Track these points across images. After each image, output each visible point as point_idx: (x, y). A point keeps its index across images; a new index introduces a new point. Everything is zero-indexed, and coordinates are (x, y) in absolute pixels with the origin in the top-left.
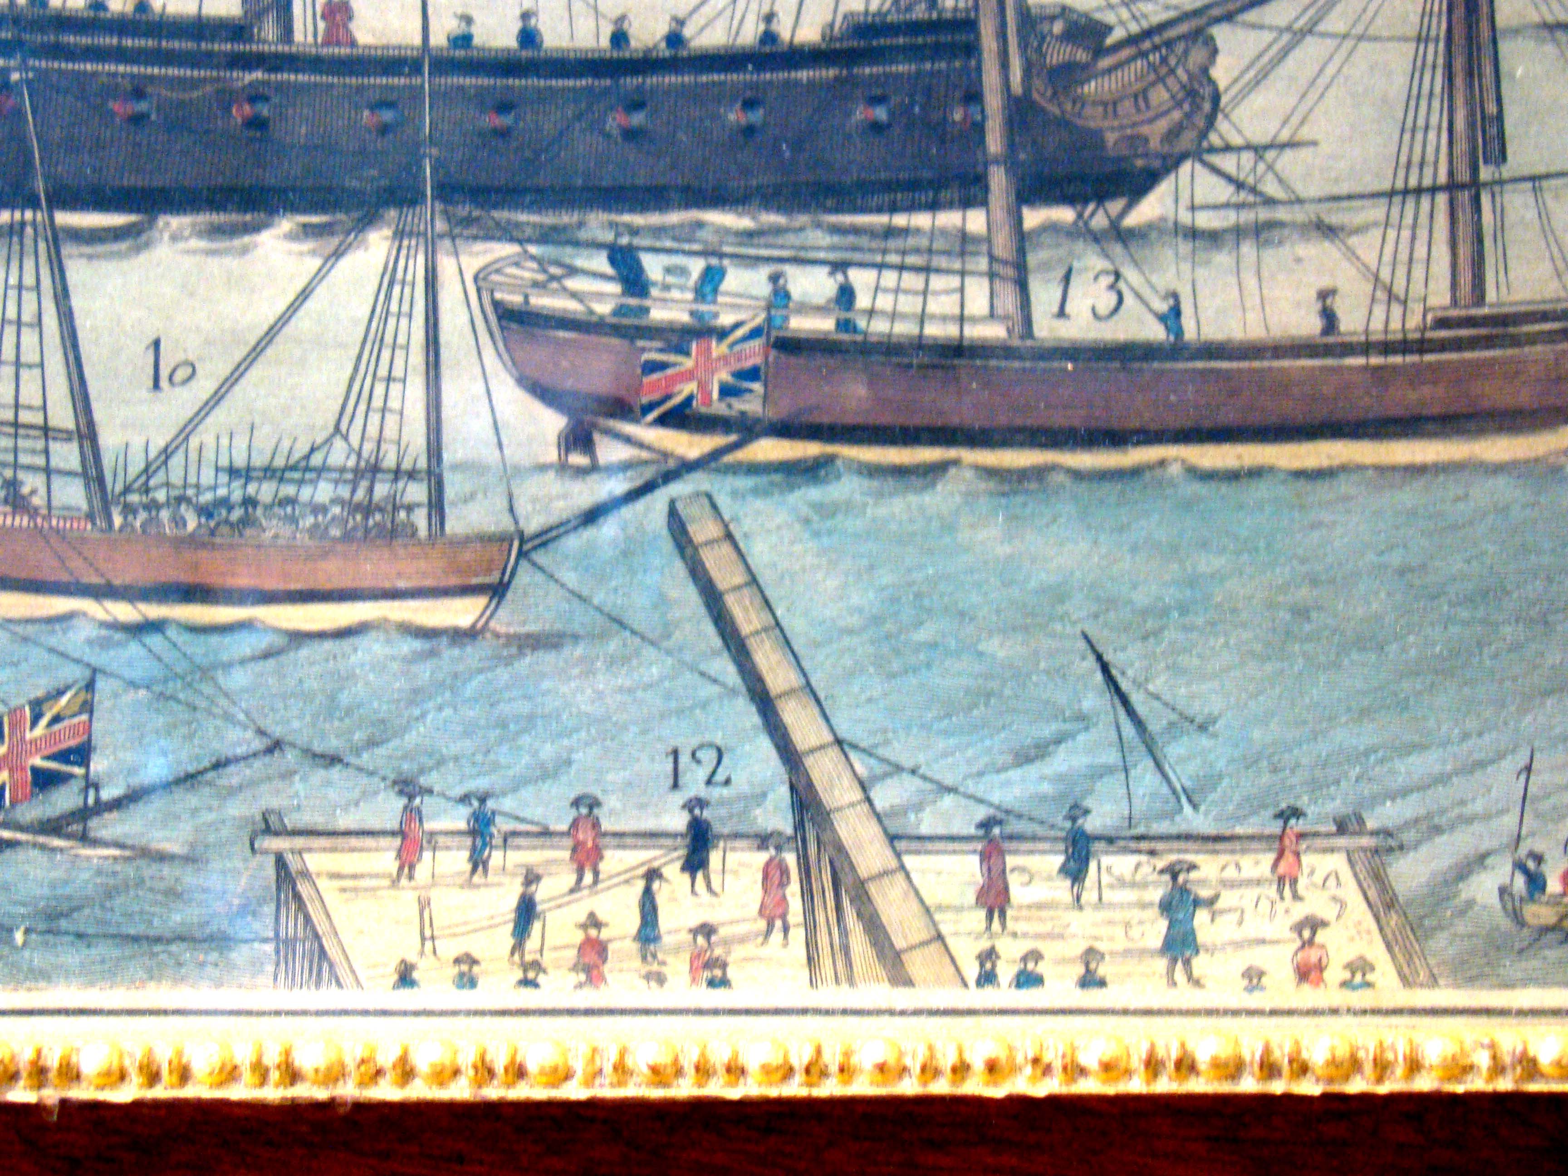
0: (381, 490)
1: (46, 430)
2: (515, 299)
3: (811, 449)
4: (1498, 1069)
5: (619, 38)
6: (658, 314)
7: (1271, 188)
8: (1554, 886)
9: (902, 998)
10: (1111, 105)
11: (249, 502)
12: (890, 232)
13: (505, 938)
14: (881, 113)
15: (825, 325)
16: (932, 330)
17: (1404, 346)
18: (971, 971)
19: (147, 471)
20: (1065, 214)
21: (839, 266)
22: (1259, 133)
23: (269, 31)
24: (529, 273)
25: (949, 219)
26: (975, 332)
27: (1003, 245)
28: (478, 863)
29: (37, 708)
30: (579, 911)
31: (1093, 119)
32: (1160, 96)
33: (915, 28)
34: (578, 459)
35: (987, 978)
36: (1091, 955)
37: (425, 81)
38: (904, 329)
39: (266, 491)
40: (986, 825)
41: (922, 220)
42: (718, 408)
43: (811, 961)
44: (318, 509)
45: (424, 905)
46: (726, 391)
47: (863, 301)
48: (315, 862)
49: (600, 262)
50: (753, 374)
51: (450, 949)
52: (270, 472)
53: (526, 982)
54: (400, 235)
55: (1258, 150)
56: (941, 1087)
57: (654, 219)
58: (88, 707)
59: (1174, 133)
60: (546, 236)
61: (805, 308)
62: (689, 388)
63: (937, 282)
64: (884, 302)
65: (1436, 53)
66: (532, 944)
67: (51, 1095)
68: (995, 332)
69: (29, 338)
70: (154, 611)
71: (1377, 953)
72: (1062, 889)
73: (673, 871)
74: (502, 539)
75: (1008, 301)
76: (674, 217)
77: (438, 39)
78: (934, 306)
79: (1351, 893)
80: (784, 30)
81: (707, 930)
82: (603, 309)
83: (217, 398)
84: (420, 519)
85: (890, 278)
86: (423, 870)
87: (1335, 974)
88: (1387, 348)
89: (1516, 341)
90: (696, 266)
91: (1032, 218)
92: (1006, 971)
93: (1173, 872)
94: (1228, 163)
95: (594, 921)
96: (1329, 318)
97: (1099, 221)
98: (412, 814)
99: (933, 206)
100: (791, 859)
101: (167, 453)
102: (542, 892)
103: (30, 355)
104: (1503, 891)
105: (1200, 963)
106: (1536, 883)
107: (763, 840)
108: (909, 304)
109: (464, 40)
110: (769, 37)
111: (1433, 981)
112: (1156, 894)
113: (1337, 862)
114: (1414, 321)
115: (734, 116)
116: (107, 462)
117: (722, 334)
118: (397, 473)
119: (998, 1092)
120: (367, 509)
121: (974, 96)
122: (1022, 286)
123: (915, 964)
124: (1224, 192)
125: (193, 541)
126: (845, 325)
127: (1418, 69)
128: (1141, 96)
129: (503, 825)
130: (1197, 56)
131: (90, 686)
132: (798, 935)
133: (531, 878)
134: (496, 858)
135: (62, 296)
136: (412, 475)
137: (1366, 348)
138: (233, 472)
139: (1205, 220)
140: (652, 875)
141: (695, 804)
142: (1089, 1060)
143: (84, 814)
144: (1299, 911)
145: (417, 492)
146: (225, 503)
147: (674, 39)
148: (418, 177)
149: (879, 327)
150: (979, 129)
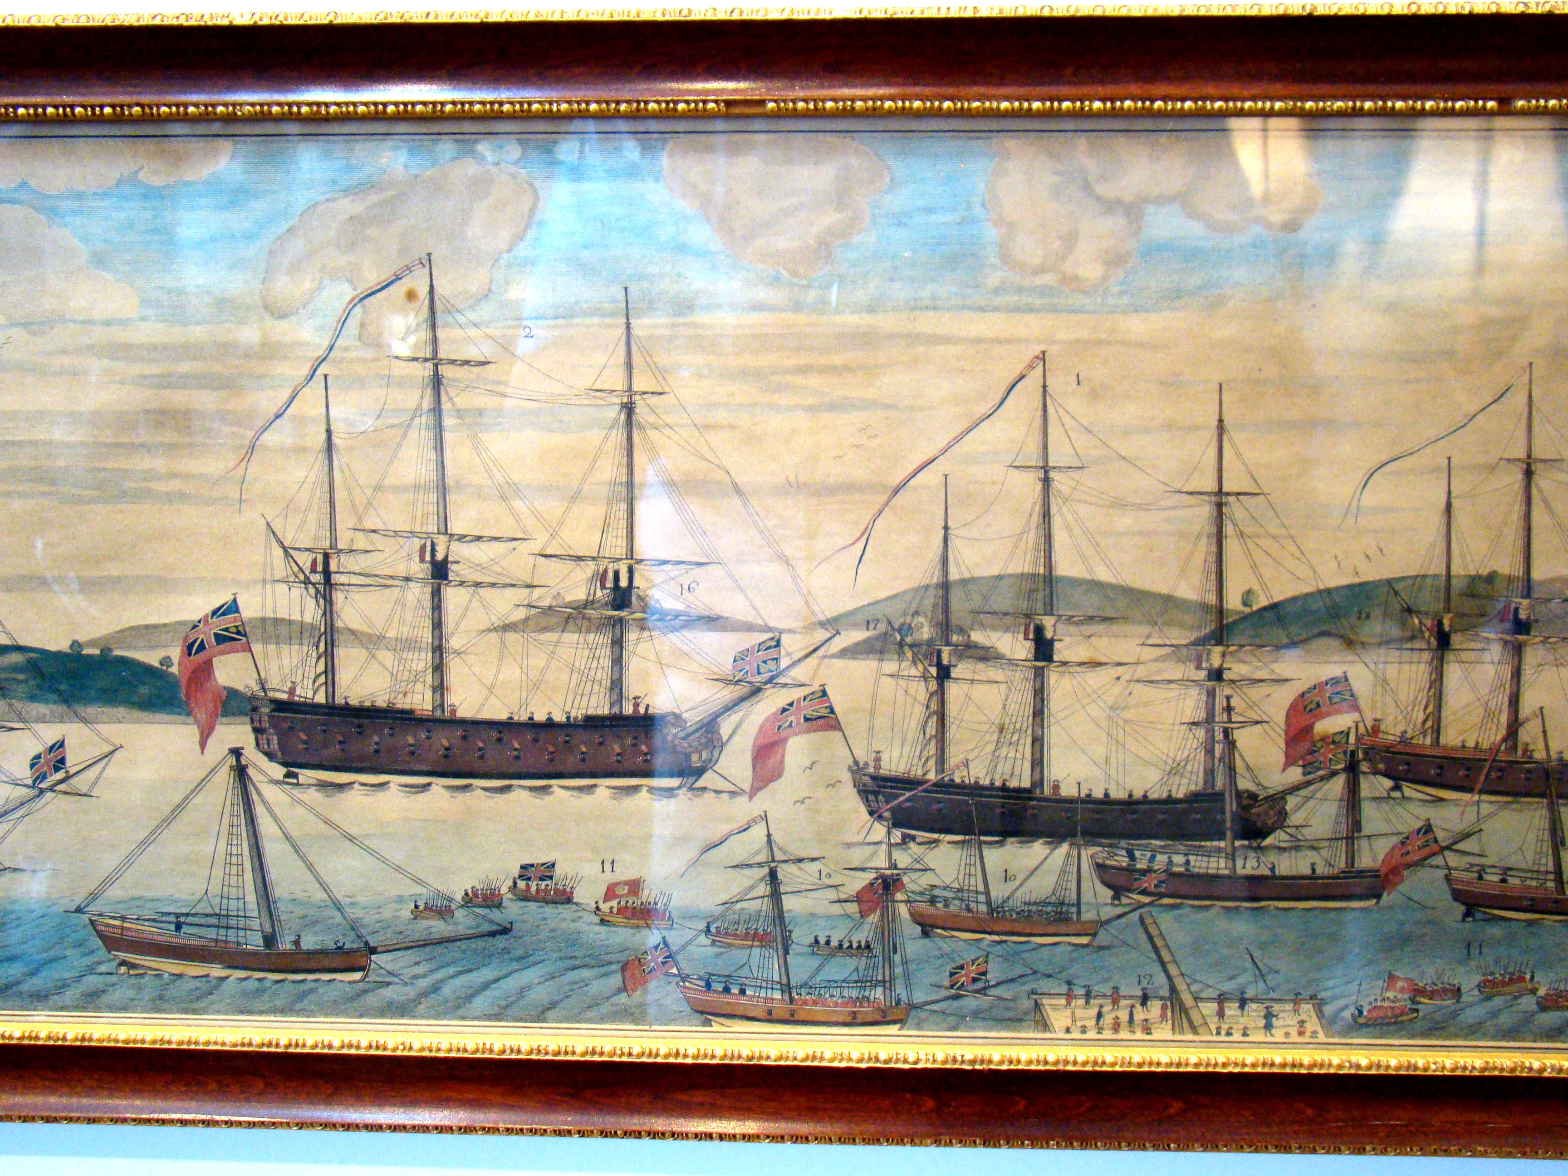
0: (1064, 909)
1: (977, 892)
2: (1101, 861)
3: (1178, 901)
4: (1351, 1067)
5: (1130, 796)
6: (1138, 866)
7: (1300, 837)
8: (1365, 1013)
9: (1196, 1038)
10: (1259, 815)
11: (1029, 911)
12: (1200, 847)
13: (1093, 1022)
14: (1198, 816)
15: (1182, 869)
16: (1210, 871)
17: (1333, 878)
18: (1214, 1032)
19: (1004, 902)
20: (1246, 843)
21: (1186, 855)
22: (1297, 823)
23: (1038, 791)
24: (1105, 855)
25: (1215, 843)
26: (1221, 872)
27: (1229, 850)
28: (1087, 1003)
29: (973, 961)
30: (1113, 1015)
31: (1253, 818)
32: (1271, 813)
33: (1209, 795)
34: (1116, 902)
35: (1218, 1033)
36: (1245, 1028)
37: (1079, 806)
38: (1202, 871)
39: (1034, 908)
40: (1220, 995)
41: (1208, 843)
42: (1152, 889)
43: (1173, 1029)
44: (1047, 913)
45: (1073, 1013)
46: (1156, 886)
47: (1192, 863)
48: (1045, 1001)
49: (1124, 853)
50: (1163, 882)
51: (1079, 1024)
52: (1035, 903)
53: (1099, 1033)
54: (1071, 845)
55: (1297, 827)
56: (1210, 1069)
57: (1138, 842)
58: (986, 962)
59: (1275, 822)
60: (1110, 846)
61: (1177, 865)
62: (1146, 885)
63: (1212, 859)
64: (1198, 864)
65: (1344, 803)
66: (1101, 1023)
67: (985, 1067)
68: (1226, 872)
69: (973, 869)
70: (1004, 938)
71: (1319, 1029)
72: (1239, 1012)
73: (1138, 1006)
74: (1096, 922)
75: (1230, 864)
76: (1143, 842)
77: (1083, 795)
78: (1211, 865)
79: (1314, 1015)
80: (1174, 795)
81: (1146, 1020)
82: (1124, 864)
83: (1021, 884)
84: (1075, 917)
85: (1199, 858)
86: (1073, 1004)
87: (1308, 1034)
88: (1328, 878)
89: (1362, 877)
90: (1149, 854)
91: (1237, 843)
92: (1223, 1032)
93: (1267, 1008)
94: (1289, 830)
95: (1117, 1018)
96: (1314, 870)
97: (1255, 844)
98: (1070, 990)
99: (1211, 840)
100: (1169, 1003)
101: (1008, 898)
102: (1104, 1010)
103: (973, 872)
105: (1273, 1031)
106: (1360, 1012)
107: (1161, 998)
108: (1204, 864)
109: (1089, 796)
110: (1170, 796)
111: (1333, 1037)
112: (1262, 1014)
113: (1310, 1006)
114: (1336, 871)
115: (1160, 816)
116: (993, 899)
117: (1155, 871)
118: (1069, 905)
119: (1225, 1071)
120: (1061, 913)
121: (1223, 812)
122: (1234, 860)
123: (1200, 1030)
124: (1287, 837)
125: (1015, 920)
126: (1187, 870)
127: (1340, 807)
128: (1266, 813)
129: (1094, 993)
130: (1281, 803)
131: (987, 956)
132: (1170, 1022)
133: (1101, 1006)
134: (1092, 1001)
135: (981, 858)
136: (1073, 905)
137: (1322, 878)
138: (1025, 903)
139: (1282, 845)
140: (1133, 1006)
141: (1144, 989)
142: (1248, 1062)
143: (985, 989)
144: (1300, 1018)
145: (1074, 909)
146: (1023, 911)
147: (1145, 796)
148: (1076, 829)
149: (1196, 870)
150: (1224, 821)
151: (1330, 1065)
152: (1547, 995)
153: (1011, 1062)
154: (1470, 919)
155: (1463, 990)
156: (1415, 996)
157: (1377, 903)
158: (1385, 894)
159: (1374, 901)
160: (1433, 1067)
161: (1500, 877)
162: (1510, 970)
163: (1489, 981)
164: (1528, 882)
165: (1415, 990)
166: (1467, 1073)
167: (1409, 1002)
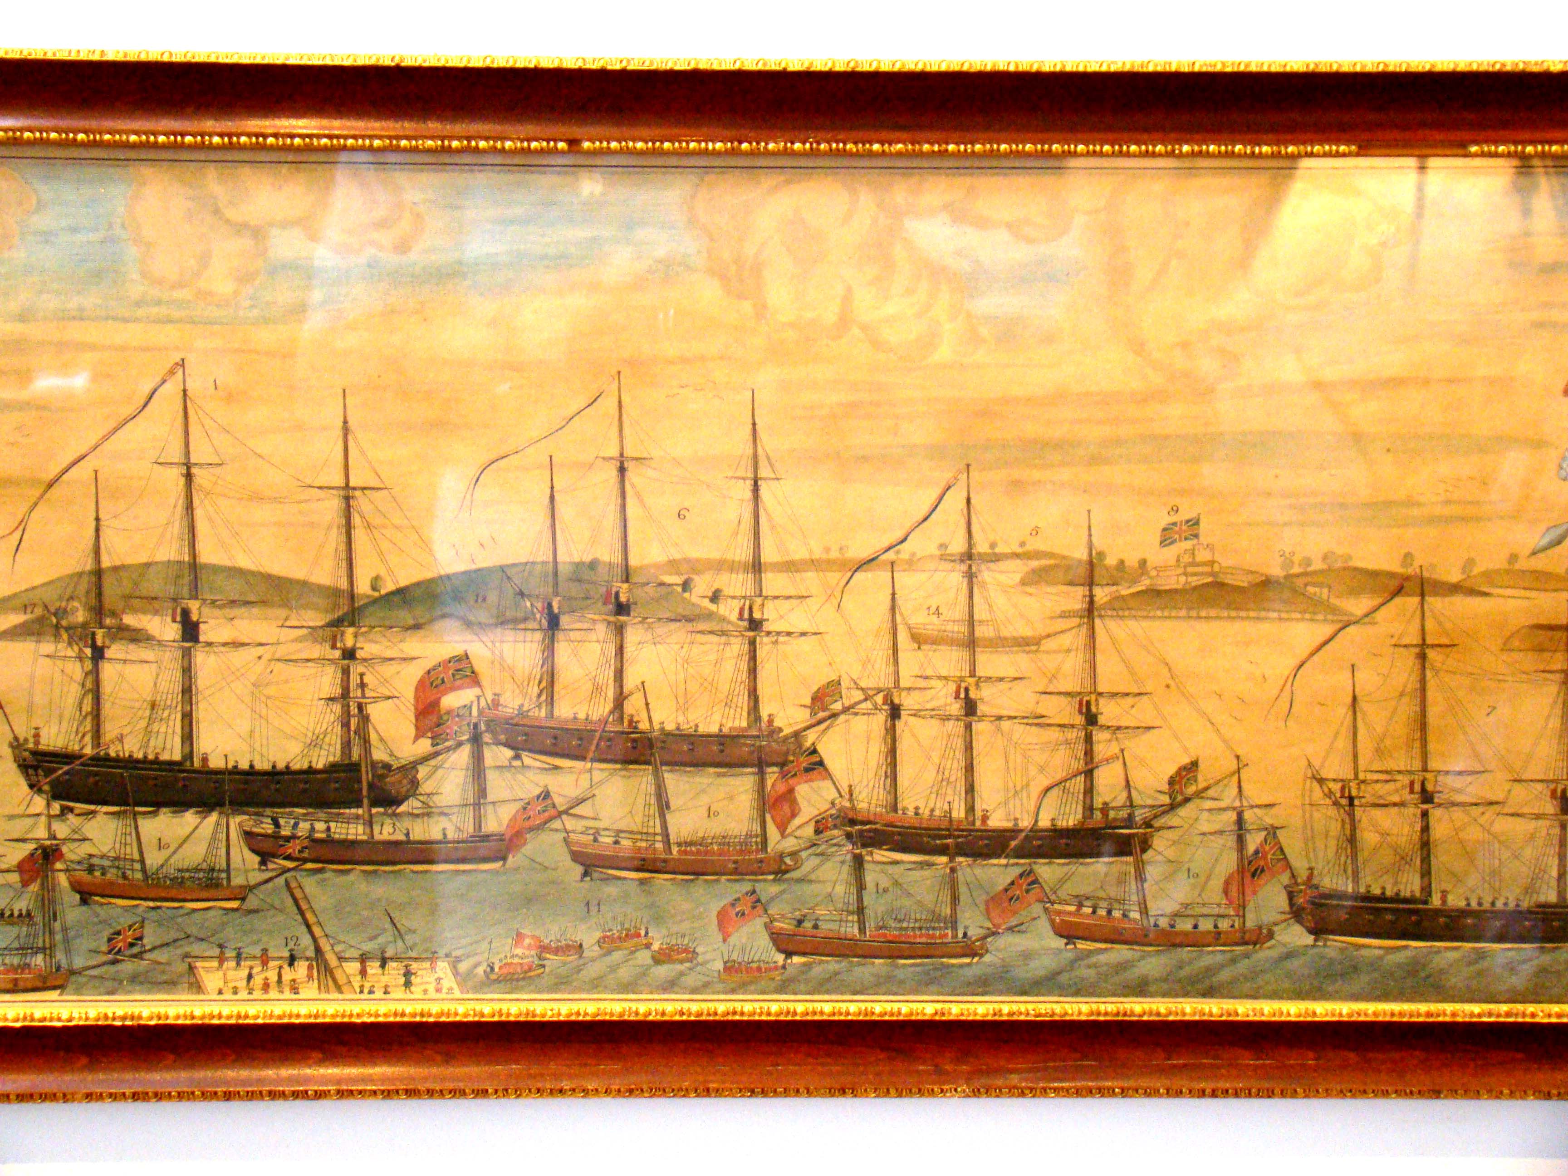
0: (215, 875)
1: (133, 860)
2: (247, 829)
3: (320, 865)
4: (475, 1015)
5: (274, 767)
6: (283, 833)
7: (431, 804)
8: (496, 969)
9: (340, 996)
10: (393, 784)
11: (183, 878)
12: (340, 814)
13: (245, 982)
15: (323, 836)
16: (350, 837)
17: (463, 842)
18: (358, 990)
19: (158, 870)
20: (381, 810)
21: (326, 822)
22: (428, 791)
23: (188, 764)
24: (252, 822)
25: (354, 811)
26: (359, 838)
27: (366, 816)
28: (238, 964)
29: (130, 927)
30: (263, 976)
31: (388, 787)
32: (405, 781)
33: (347, 765)
34: (263, 868)
35: (361, 992)
36: (386, 986)
37: (227, 777)
38: (343, 837)
39: (187, 875)
40: (362, 955)
41: (347, 811)
42: (297, 855)
43: (319, 988)
44: (199, 879)
45: (225, 974)
46: (300, 852)
47: (333, 830)
48: (198, 964)
49: (269, 820)
50: (306, 848)
51: (231, 985)
52: (187, 870)
53: (250, 993)
54: (220, 813)
55: (429, 795)
56: (346, 1020)
57: (282, 810)
58: (142, 927)
59: (408, 791)
60: (256, 814)
61: (318, 832)
62: (290, 851)
63: (351, 826)
64: (338, 830)
65: (470, 773)
66: (251, 983)
67: (135, 1023)
68: (365, 838)
69: (128, 838)
70: (159, 904)
71: (455, 986)
72: (380, 971)
73: (286, 966)
74: (246, 887)
75: (368, 831)
76: (287, 810)
77: (230, 766)
78: (350, 831)
79: (449, 971)
80: (314, 765)
81: (294, 980)
82: (270, 831)
83: (174, 853)
84: (225, 882)
85: (339, 824)
86: (225, 966)
87: (444, 990)
88: (458, 842)
89: (489, 841)
90: (292, 822)
91: (374, 810)
92: (366, 990)
93: (406, 966)
94: (421, 798)
95: (266, 978)
96: (445, 835)
97: (390, 811)
98: (222, 953)
99: (350, 808)
100: (314, 963)
101: (162, 866)
102: (254, 971)
103: (128, 841)
104: (485, 971)
105: (413, 989)
106: (492, 969)
107: (307, 959)
108: (344, 831)
109: (236, 767)
110: (310, 767)
111: (468, 992)
112: (402, 972)
113: (446, 964)
114: (465, 835)
115: (301, 786)
116: (148, 867)
117: (299, 838)
118: (219, 870)
119: (359, 1021)
120: (212, 879)
121: (360, 781)
122: (371, 825)
123: (344, 988)
124: (419, 804)
125: (168, 887)
126: (328, 836)
127: (466, 777)
128: (400, 782)
129: (244, 955)
130: (414, 772)
131: (143, 922)
132: (316, 982)
133: (251, 968)
134: (243, 963)
135: (137, 828)
136: (223, 871)
137: (454, 842)
138: (179, 870)
139: (416, 811)
140: (281, 967)
141: (291, 950)
142: (381, 1012)
143: (141, 953)
144: (436, 976)
145: (224, 875)
146: (177, 878)
147: (287, 767)
148: (224, 798)
149: (337, 836)
150: (361, 790)
151: (456, 1014)
152: (661, 949)
153: (159, 1018)
154: (588, 879)
155: (584, 946)
156: (541, 952)
157: (504, 865)
158: (510, 856)
159: (501, 863)
160: (550, 1013)
161: (613, 839)
162: (627, 926)
163: (608, 937)
164: (638, 844)
165: (541, 947)
166: (581, 1018)
167: (536, 958)
